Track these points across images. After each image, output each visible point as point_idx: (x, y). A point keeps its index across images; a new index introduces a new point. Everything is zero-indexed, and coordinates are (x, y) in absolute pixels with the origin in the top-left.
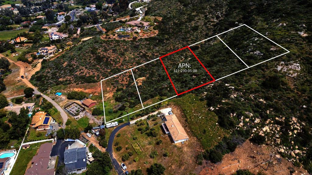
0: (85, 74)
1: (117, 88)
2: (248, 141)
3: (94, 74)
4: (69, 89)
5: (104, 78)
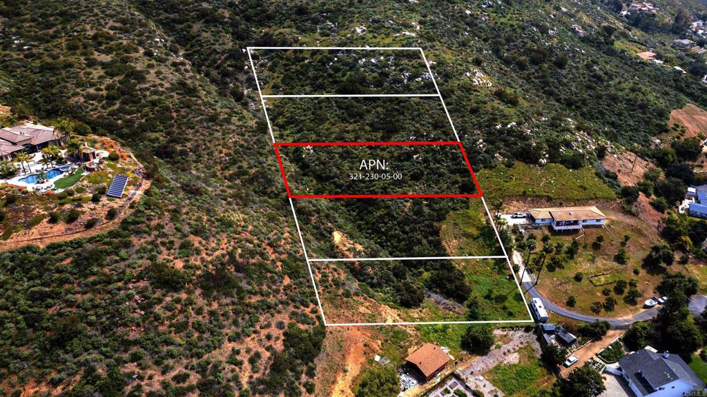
0: (267, 350)
2: (600, 161)
5: (313, 305)
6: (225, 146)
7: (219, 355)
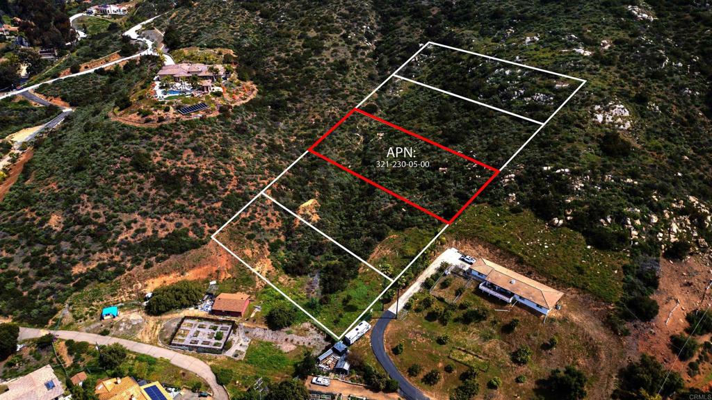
0: (153, 231)
1: (267, 243)
2: (662, 259)
3: (178, 225)
4: (131, 287)
5: (215, 227)
6: (322, 114)
7: (125, 218)
